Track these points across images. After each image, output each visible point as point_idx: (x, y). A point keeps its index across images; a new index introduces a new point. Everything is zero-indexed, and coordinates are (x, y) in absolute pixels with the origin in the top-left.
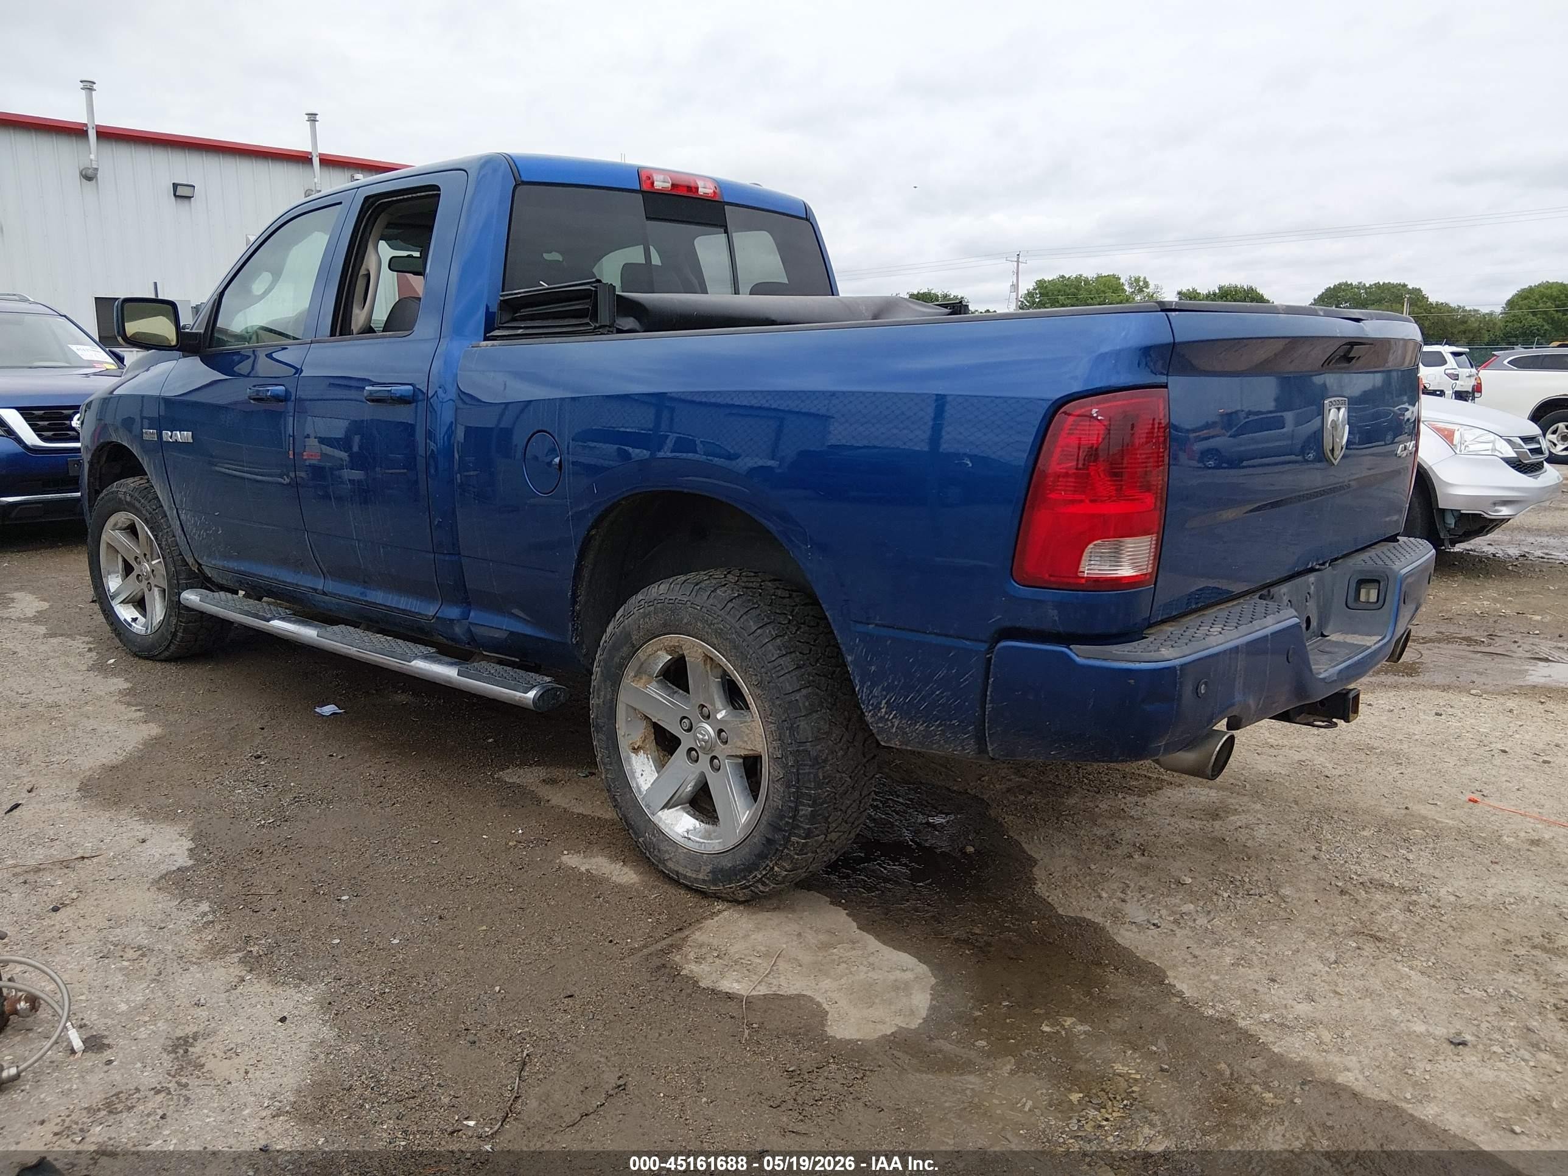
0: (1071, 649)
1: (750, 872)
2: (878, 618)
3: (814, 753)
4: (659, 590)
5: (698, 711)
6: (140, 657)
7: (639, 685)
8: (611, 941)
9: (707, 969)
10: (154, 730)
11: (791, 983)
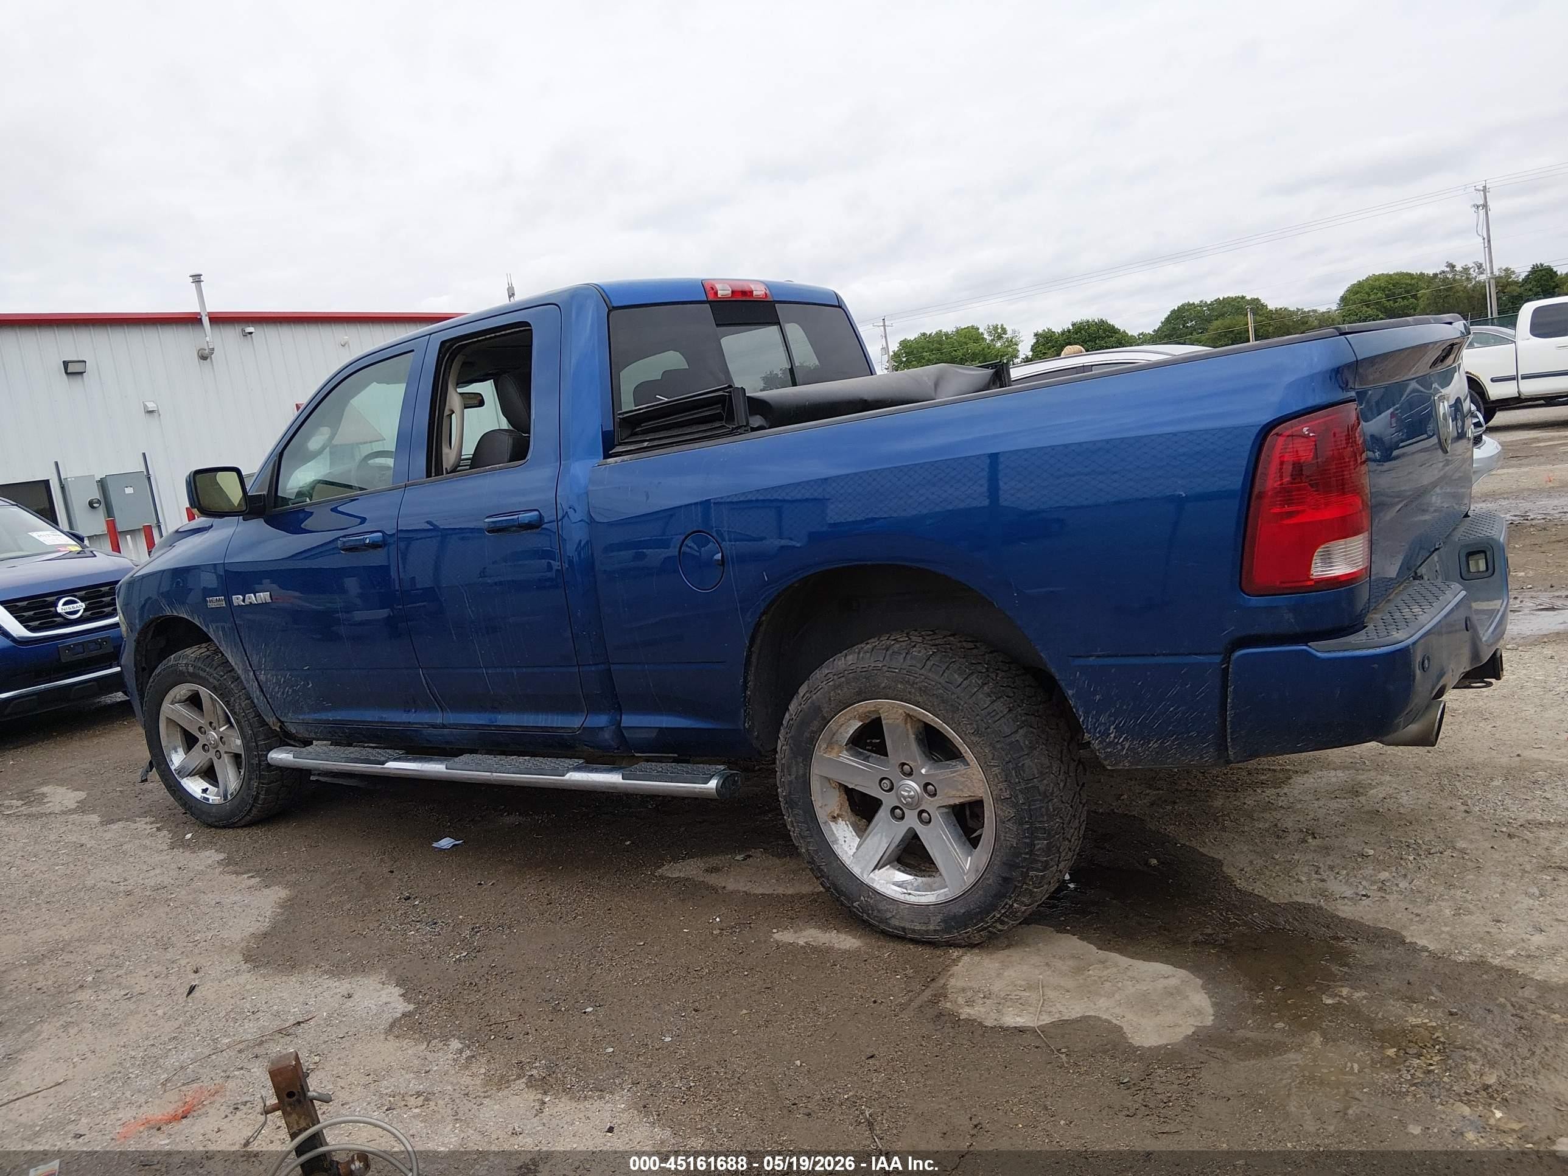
0: (1310, 647)
1: (988, 913)
2: (1099, 649)
3: (1042, 788)
4: (845, 661)
5: (898, 770)
6: (216, 827)
7: (832, 755)
8: (875, 1002)
9: (983, 1010)
10: (278, 893)
11: (1074, 1009)
